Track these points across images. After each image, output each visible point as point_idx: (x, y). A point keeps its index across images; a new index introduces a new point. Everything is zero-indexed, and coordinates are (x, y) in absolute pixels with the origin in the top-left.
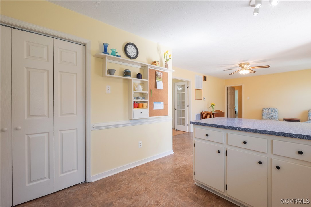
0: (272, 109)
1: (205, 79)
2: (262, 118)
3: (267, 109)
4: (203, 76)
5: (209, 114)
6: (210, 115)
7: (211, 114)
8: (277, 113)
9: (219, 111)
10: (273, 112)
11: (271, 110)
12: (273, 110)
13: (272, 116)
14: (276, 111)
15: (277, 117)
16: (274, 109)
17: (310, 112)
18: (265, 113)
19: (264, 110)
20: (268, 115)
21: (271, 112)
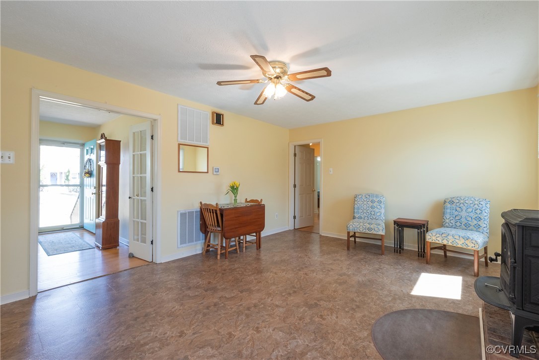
0: (373, 195)
1: (218, 119)
2: (354, 218)
3: (364, 198)
4: (213, 113)
5: (213, 210)
6: (214, 214)
7: (216, 211)
8: (383, 206)
9: (257, 201)
10: (374, 204)
11: (371, 199)
12: (374, 199)
13: (373, 213)
14: (380, 202)
15: (382, 215)
16: (377, 196)
17: (449, 206)
18: (359, 205)
19: (359, 200)
20: (365, 211)
21: (372, 204)
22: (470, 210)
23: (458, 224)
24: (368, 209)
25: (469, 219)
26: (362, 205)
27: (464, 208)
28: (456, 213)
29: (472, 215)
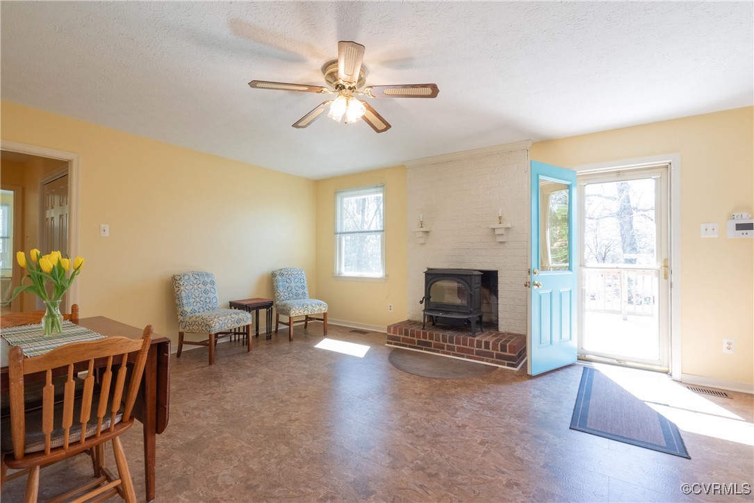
0: (202, 274)
2: (184, 314)
3: (191, 279)
8: (217, 288)
10: (207, 287)
12: (206, 279)
14: (213, 283)
15: (218, 301)
16: (208, 275)
17: (280, 278)
18: (187, 291)
19: (186, 284)
20: (198, 300)
21: (204, 287)
22: (297, 280)
23: (291, 295)
24: (201, 295)
25: (298, 289)
26: (192, 291)
27: (292, 279)
28: (287, 285)
29: (298, 284)
